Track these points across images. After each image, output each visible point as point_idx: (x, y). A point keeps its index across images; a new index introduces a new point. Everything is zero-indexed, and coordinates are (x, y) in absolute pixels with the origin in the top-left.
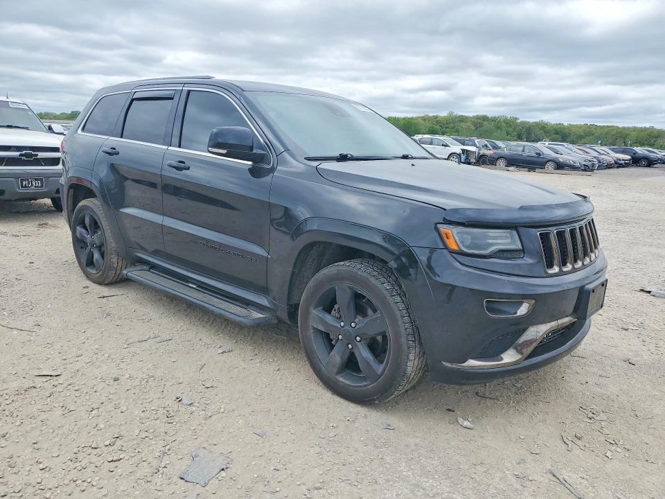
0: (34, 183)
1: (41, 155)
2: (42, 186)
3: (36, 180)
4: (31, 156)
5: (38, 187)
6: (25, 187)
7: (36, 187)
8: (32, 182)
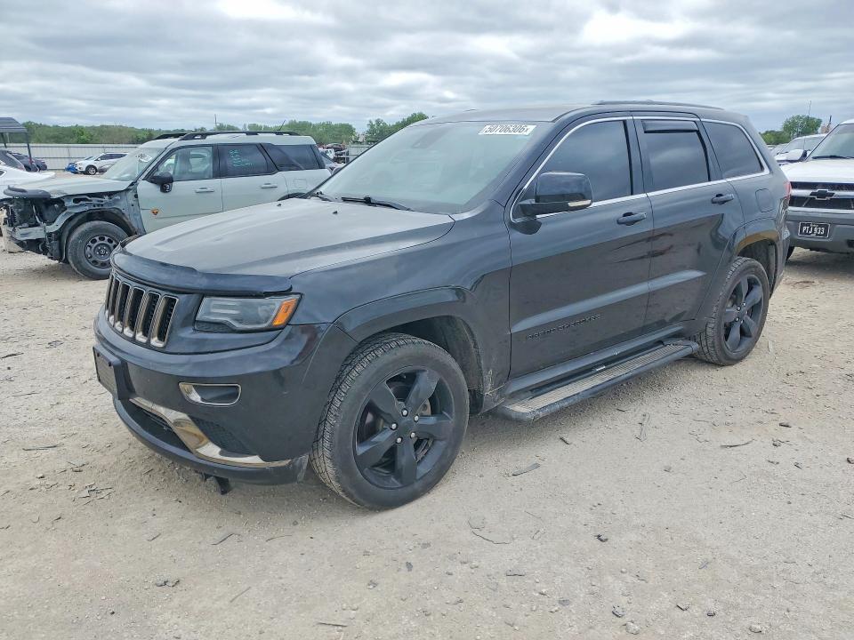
0: (816, 229)
1: (839, 193)
2: (825, 234)
3: (820, 226)
4: (824, 195)
5: (820, 235)
6: (805, 233)
7: (817, 235)
8: (814, 228)
